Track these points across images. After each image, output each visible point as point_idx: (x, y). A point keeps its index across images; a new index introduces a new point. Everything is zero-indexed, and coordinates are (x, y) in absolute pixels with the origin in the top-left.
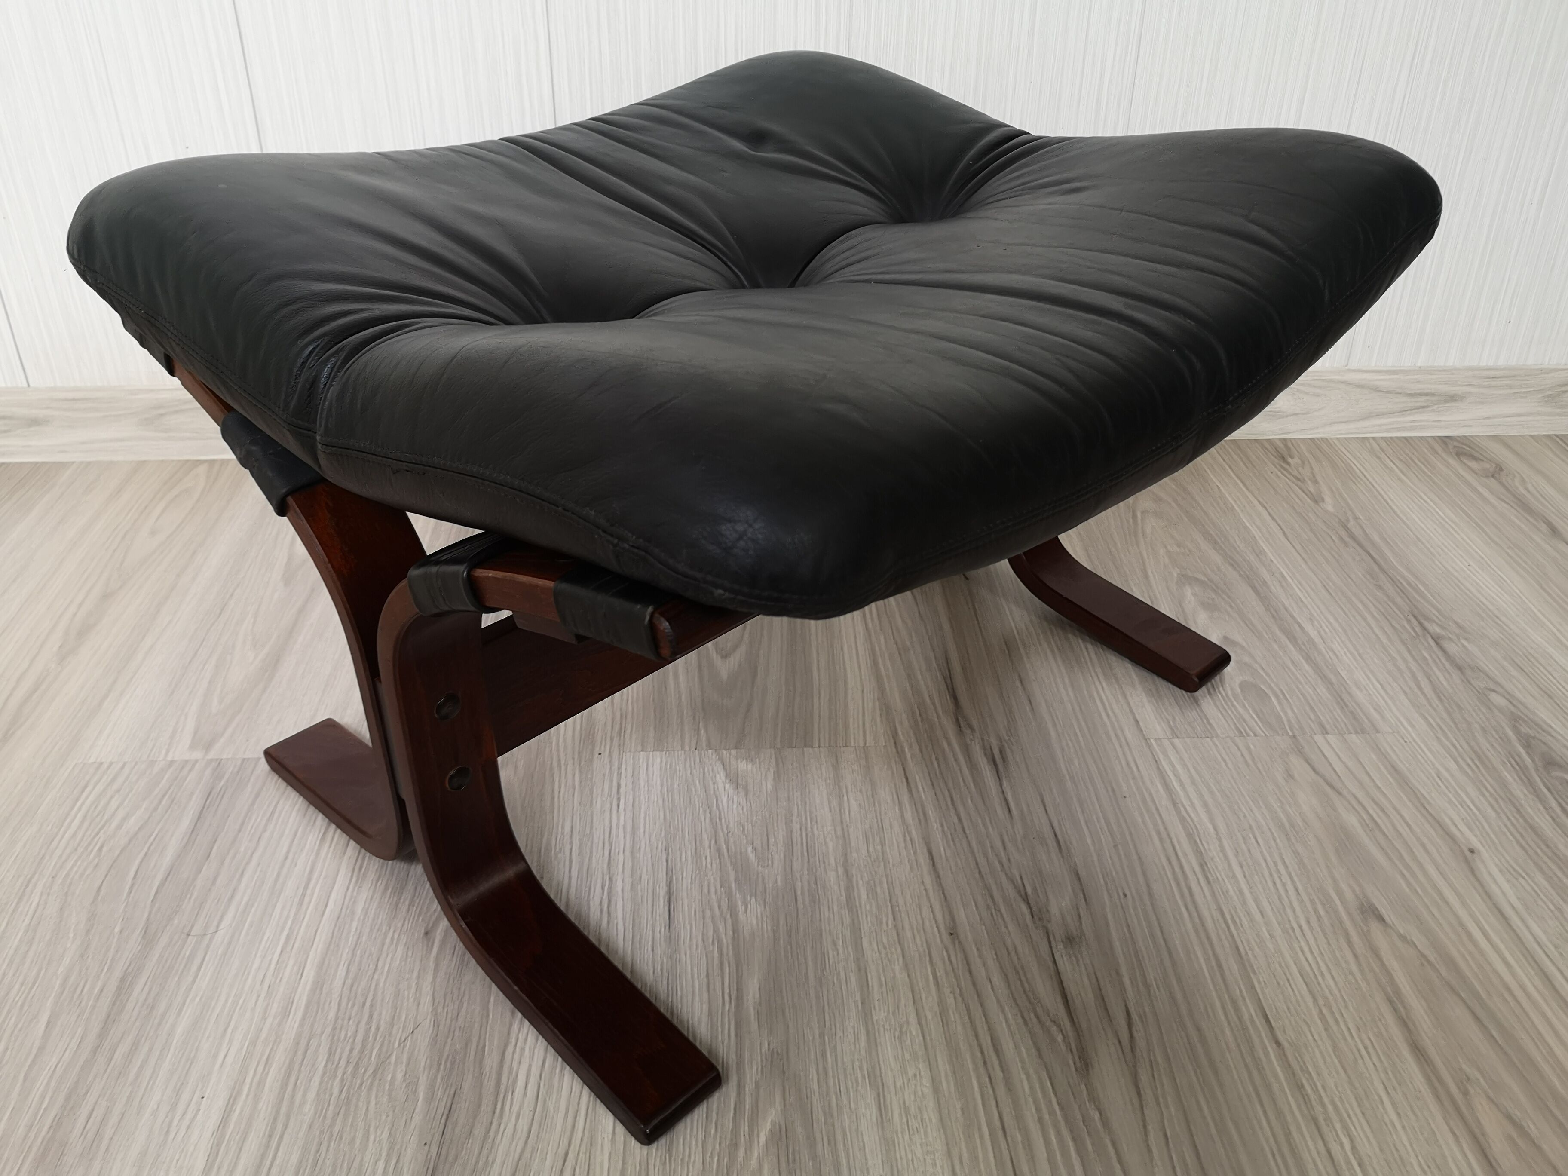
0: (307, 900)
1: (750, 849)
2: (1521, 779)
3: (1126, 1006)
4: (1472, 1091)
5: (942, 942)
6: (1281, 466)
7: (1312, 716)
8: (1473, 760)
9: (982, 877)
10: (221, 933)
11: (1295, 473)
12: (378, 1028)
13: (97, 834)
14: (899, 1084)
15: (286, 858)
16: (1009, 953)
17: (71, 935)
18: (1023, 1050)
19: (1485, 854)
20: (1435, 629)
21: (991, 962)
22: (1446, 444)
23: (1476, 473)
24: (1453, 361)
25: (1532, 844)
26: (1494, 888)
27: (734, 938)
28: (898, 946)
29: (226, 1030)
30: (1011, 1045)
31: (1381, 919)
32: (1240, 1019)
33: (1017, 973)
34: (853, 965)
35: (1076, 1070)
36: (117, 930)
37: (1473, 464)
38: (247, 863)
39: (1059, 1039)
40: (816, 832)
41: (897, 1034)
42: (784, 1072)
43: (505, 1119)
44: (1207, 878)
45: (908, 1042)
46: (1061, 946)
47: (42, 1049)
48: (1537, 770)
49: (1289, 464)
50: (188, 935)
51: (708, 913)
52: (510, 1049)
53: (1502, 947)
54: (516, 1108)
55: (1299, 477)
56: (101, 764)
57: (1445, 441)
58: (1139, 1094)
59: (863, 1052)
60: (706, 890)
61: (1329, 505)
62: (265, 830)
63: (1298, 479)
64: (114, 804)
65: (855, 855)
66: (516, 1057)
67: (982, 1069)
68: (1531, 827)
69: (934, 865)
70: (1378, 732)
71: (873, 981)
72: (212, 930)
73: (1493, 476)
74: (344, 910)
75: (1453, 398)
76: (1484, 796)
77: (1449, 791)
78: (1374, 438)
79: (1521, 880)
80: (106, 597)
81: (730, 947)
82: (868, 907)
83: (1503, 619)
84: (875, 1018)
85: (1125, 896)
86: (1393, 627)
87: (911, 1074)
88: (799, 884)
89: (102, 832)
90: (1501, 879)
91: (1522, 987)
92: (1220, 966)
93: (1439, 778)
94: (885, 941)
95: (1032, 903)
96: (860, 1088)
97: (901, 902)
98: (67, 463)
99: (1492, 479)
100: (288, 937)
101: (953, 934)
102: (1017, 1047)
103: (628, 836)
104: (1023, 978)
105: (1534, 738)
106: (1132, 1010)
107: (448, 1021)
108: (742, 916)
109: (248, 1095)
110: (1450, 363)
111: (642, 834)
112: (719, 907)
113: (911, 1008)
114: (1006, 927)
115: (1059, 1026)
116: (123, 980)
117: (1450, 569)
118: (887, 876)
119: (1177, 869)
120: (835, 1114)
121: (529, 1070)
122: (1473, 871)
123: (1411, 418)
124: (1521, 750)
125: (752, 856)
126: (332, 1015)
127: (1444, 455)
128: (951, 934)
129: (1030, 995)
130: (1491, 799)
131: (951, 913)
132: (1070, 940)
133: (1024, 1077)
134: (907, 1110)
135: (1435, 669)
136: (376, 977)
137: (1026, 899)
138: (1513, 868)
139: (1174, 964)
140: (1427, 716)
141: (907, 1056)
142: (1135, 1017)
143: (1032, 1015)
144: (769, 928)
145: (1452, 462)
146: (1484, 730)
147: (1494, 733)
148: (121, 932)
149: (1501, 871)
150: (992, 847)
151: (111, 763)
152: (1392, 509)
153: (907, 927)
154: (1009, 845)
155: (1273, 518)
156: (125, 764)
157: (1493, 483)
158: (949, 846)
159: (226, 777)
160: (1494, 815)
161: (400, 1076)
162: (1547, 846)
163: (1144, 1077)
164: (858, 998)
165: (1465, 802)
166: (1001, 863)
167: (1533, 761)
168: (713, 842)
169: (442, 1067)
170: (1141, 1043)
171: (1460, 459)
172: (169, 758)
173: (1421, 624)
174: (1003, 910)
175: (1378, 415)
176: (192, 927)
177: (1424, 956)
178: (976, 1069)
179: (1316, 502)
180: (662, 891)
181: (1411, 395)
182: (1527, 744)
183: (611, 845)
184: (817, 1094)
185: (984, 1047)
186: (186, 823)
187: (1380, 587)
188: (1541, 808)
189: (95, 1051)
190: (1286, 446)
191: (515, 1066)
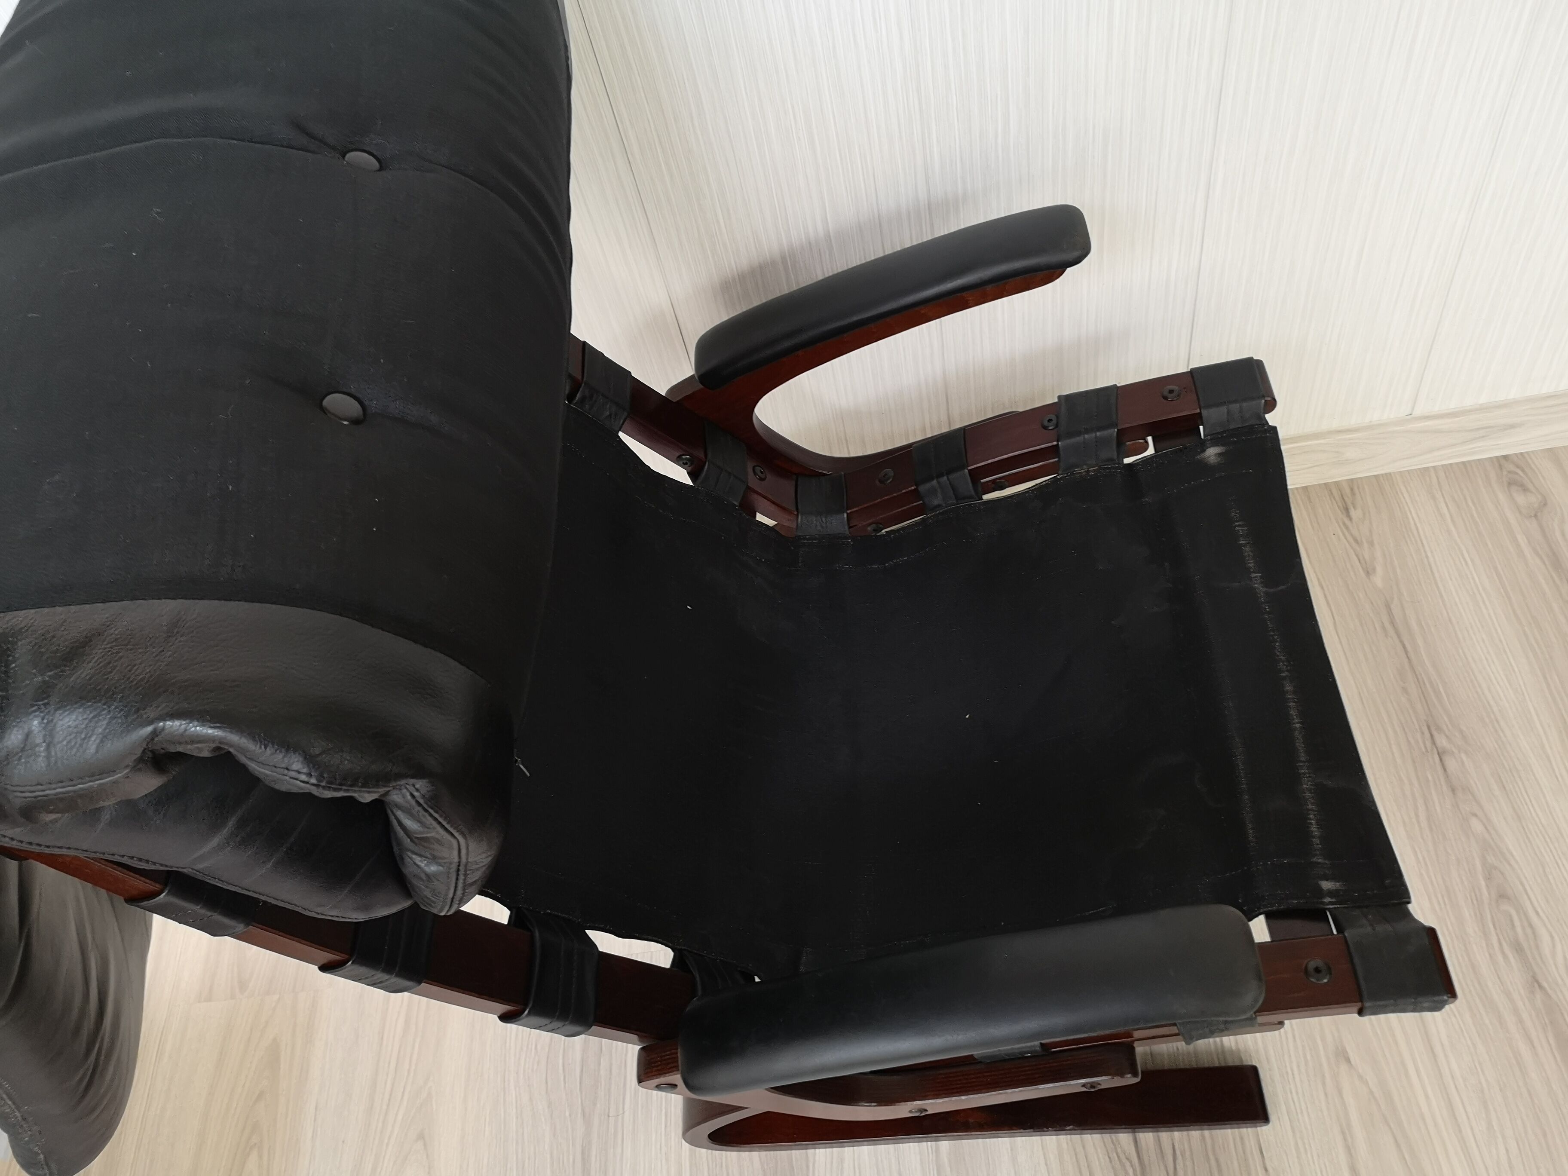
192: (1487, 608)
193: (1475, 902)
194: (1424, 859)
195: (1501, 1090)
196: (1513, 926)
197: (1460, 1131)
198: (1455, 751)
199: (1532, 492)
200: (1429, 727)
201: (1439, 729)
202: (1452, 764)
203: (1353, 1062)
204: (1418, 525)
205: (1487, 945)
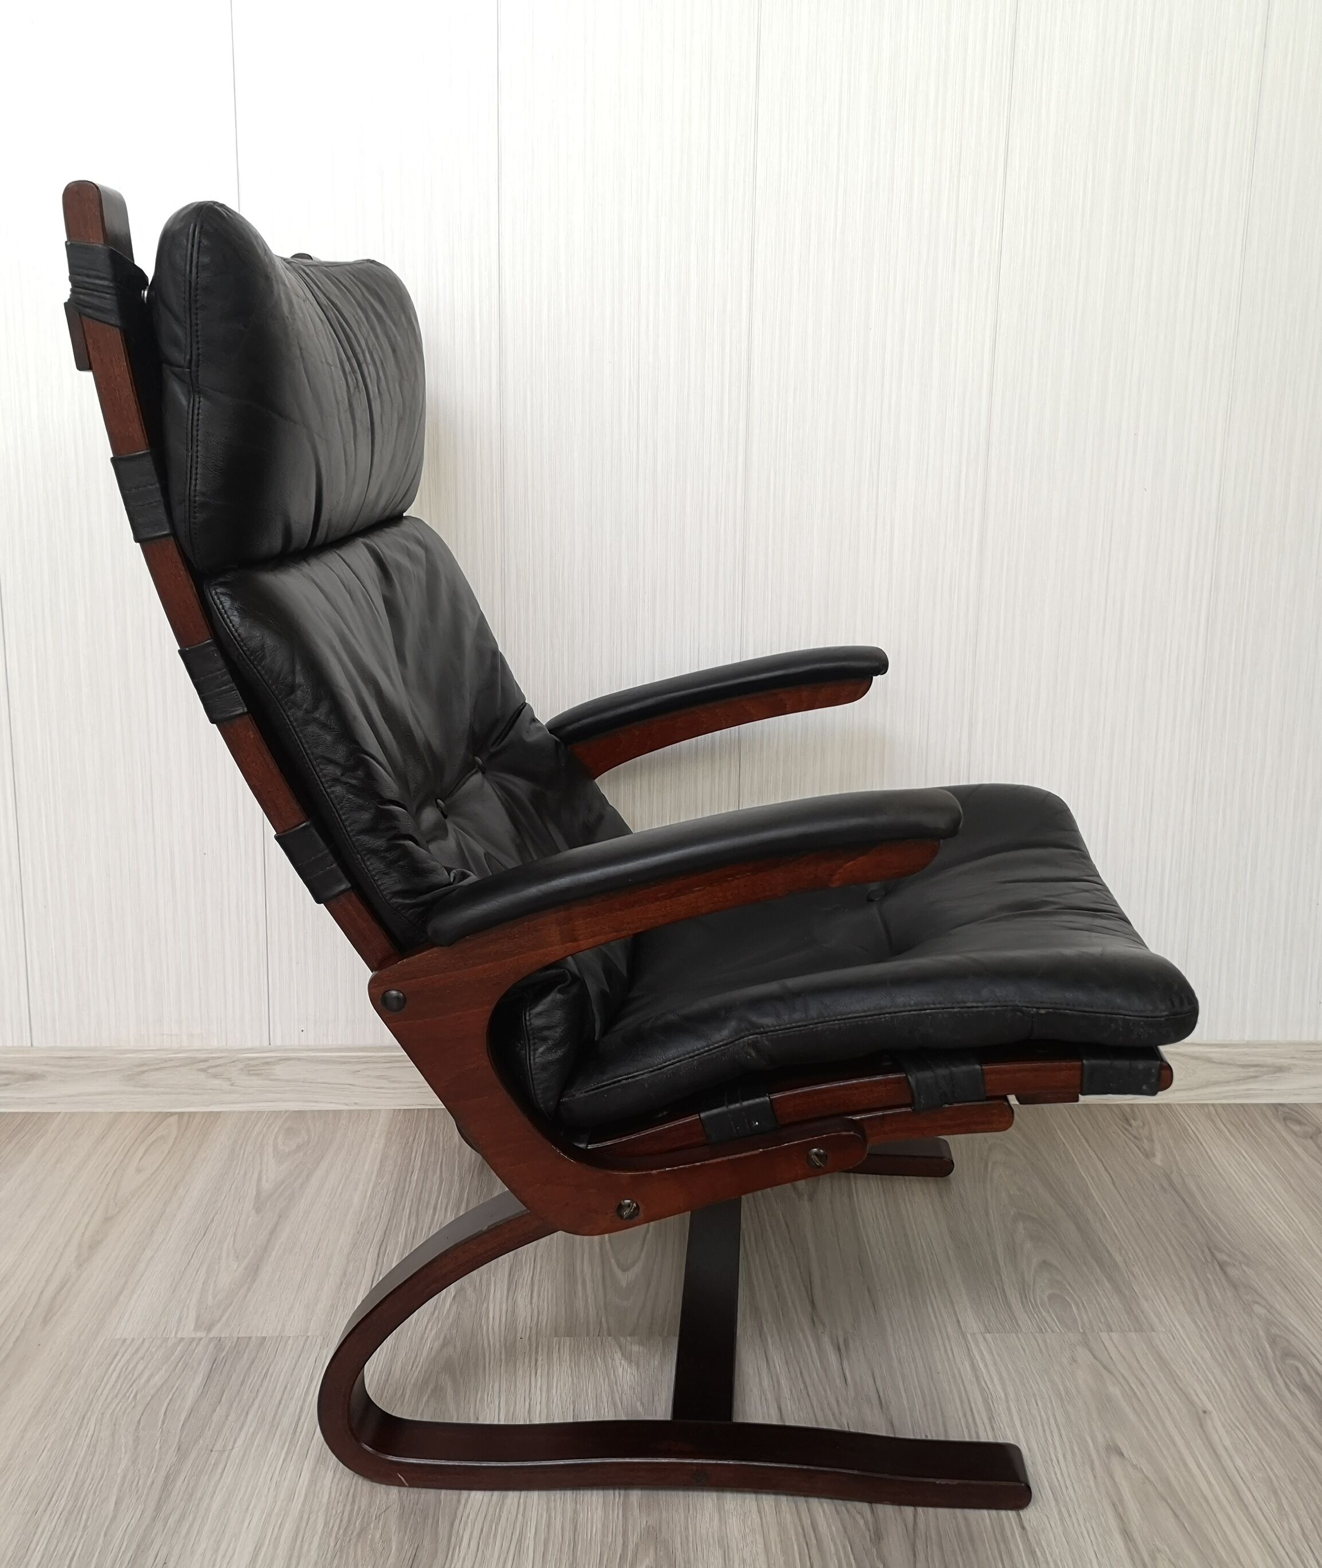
0: (299, 1430)
1: (638, 1404)
2: (1259, 1364)
4: (1158, 1555)
6: (1124, 1127)
7: (1102, 1320)
10: (235, 1450)
11: (1135, 1133)
12: (359, 1508)
13: (132, 1386)
15: (280, 1403)
19: (1214, 1414)
20: (1222, 1257)
22: (1277, 1110)
23: (1296, 1135)
24: (1275, 1036)
25: (1253, 1406)
26: (1215, 1437)
29: (247, 1509)
35: (871, 1540)
36: (158, 1446)
37: (1296, 1128)
38: (250, 1407)
39: (861, 1522)
43: (455, 1561)
45: (749, 1523)
47: (115, 1517)
49: (1131, 1125)
50: (212, 1451)
52: (457, 1522)
54: (462, 1555)
55: (1138, 1136)
56: (125, 1340)
57: (1276, 1107)
58: (915, 1555)
61: (1158, 1160)
62: (261, 1385)
63: (1135, 1137)
64: (140, 1367)
67: (802, 1540)
70: (1153, 1330)
72: (229, 1447)
73: (1311, 1138)
75: (1280, 1069)
76: (1227, 1376)
78: (1213, 1105)
79: (1237, 1432)
80: (107, 1219)
83: (1282, 1249)
86: (1188, 1255)
89: (134, 1385)
90: (1222, 1431)
91: (1217, 1498)
96: (711, 1548)
98: (55, 1113)
99: (1310, 1140)
102: (829, 1527)
105: (1280, 1337)
107: (411, 1505)
109: (269, 1545)
110: (1274, 1038)
111: (554, 1393)
116: (167, 1477)
121: (472, 1532)
122: (1201, 1426)
123: (1245, 1087)
124: (1267, 1346)
126: (325, 1500)
127: (1273, 1121)
134: (744, 1561)
135: (1214, 1287)
138: (1234, 1423)
141: (747, 1530)
145: (1279, 1126)
146: (1240, 1330)
147: (1249, 1334)
148: (160, 1448)
149: (1224, 1426)
151: (133, 1340)
152: (1213, 1163)
155: (1106, 1169)
156: (144, 1339)
157: (1309, 1143)
158: (795, 1403)
159: (227, 1349)
163: (920, 1546)
166: (833, 1414)
167: (1274, 1352)
168: (610, 1399)
172: (179, 1336)
173: (1212, 1253)
175: (1216, 1083)
176: (214, 1445)
177: (1147, 1478)
178: (798, 1540)
179: (1147, 1156)
181: (1243, 1066)
182: (1273, 1341)
185: (805, 1526)
186: (199, 1379)
188: (1270, 1385)
189: (154, 1519)
190: (1132, 1110)
192: (1265, 1184)
193: (1259, 1357)
194: (1205, 1327)
195: (1291, 1482)
196: (1300, 1374)
197: (1247, 1509)
198: (1237, 1264)
199: (1306, 1124)
200: (1209, 1249)
201: (1221, 1251)
202: (1232, 1272)
203: (1126, 1455)
204: (1197, 1134)
205: (1273, 1385)
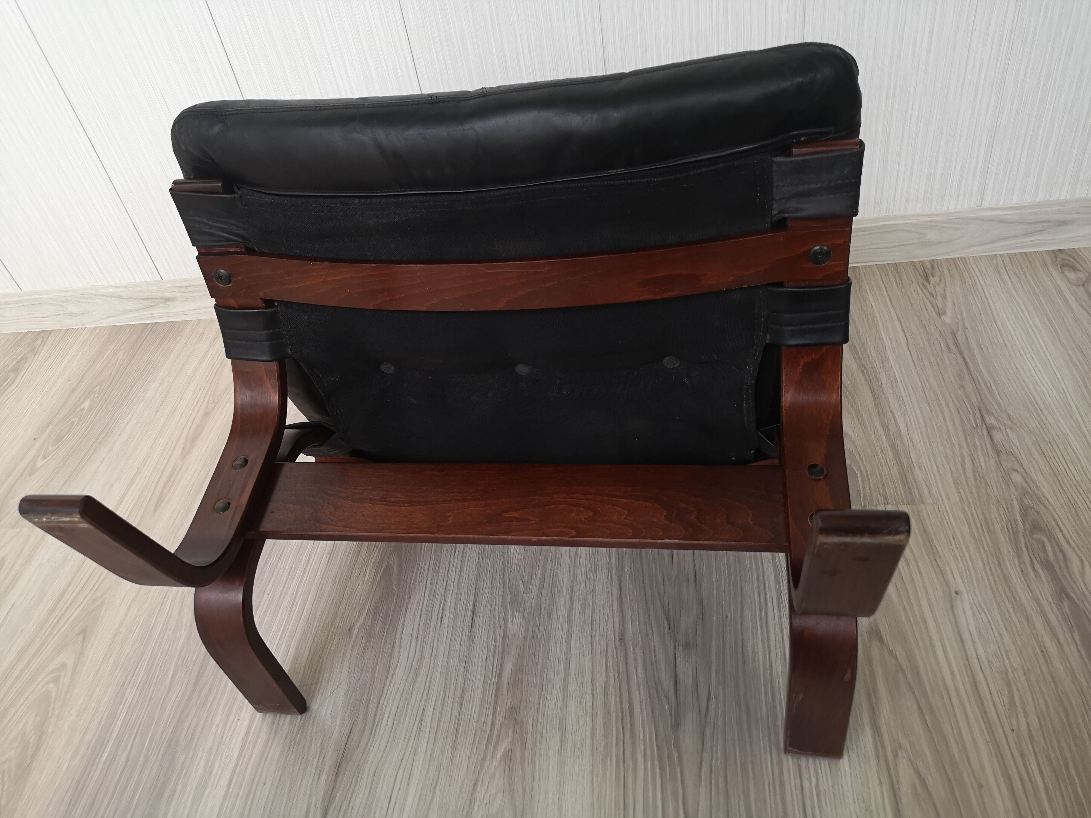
3: (709, 688)
5: (615, 644)
8: (981, 525)
9: (646, 603)
14: (574, 729)
16: (650, 652)
17: (184, 627)
18: (645, 713)
21: (639, 658)
27: (503, 638)
28: (590, 645)
30: (639, 710)
31: (880, 639)
32: (774, 699)
33: (652, 665)
34: (564, 656)
40: (559, 572)
41: (579, 699)
42: (516, 719)
44: (779, 607)
46: (681, 649)
48: (1024, 534)
51: (492, 622)
53: (953, 661)
59: (559, 709)
60: (493, 608)
65: (578, 587)
66: (385, 703)
68: (1004, 576)
69: (621, 594)
71: (572, 667)
74: (311, 615)
77: (957, 549)
81: (501, 642)
82: (578, 621)
84: (569, 689)
85: (727, 617)
87: (581, 724)
88: (544, 605)
92: (771, 666)
93: (954, 538)
94: (583, 642)
95: (671, 620)
97: (598, 618)
100: (283, 631)
101: (622, 639)
103: (457, 572)
104: (655, 668)
106: (712, 691)
108: (509, 625)
112: (499, 619)
113: (590, 684)
114: (653, 636)
115: (668, 699)
117: (1020, 369)
118: (593, 601)
119: (763, 600)
120: (538, 744)
125: (521, 587)
128: (621, 639)
129: (656, 679)
130: (984, 555)
131: (624, 627)
132: (687, 646)
133: (641, 729)
136: (323, 655)
137: (668, 618)
139: (744, 663)
140: (961, 491)
142: (713, 696)
143: (655, 691)
144: (523, 633)
150: (656, 583)
153: (598, 634)
154: (667, 582)
160: (981, 565)
161: (329, 711)
162: (1010, 590)
164: (562, 677)
165: (964, 556)
169: (349, 708)
170: (712, 713)
171: (1062, 270)
174: (653, 625)
180: (470, 608)
183: (448, 578)
184: (530, 732)
187: (962, 387)
191: (384, 708)
